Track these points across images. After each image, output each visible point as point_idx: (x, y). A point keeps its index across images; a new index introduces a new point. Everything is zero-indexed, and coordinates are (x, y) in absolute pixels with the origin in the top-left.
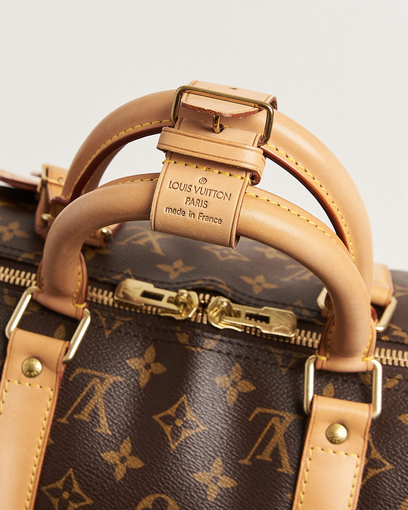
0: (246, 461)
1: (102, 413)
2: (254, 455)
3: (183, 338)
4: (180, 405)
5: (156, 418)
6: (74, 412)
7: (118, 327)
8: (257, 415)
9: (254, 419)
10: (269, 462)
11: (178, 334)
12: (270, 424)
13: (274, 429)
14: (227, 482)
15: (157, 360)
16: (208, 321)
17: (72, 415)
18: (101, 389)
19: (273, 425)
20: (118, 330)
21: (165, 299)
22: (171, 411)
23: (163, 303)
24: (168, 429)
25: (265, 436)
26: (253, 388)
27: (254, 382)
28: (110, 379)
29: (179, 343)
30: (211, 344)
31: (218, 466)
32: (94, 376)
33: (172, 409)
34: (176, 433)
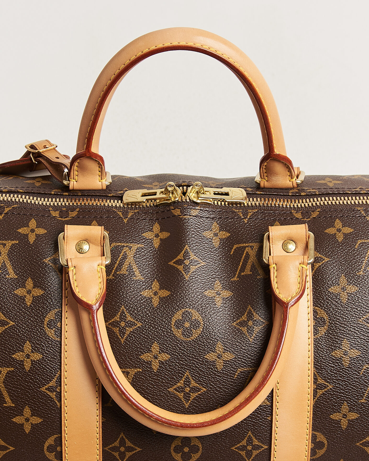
0: (235, 279)
1: (135, 268)
2: (239, 273)
3: (177, 212)
4: (185, 252)
5: (171, 263)
6: (116, 270)
7: (132, 216)
8: (235, 249)
9: (234, 252)
10: (250, 275)
11: (173, 211)
12: (245, 252)
13: (249, 254)
14: (227, 294)
15: (162, 230)
16: (190, 199)
17: (115, 273)
18: (130, 255)
19: (247, 252)
20: (132, 218)
21: (158, 194)
22: (180, 257)
23: (158, 196)
24: (180, 268)
25: (244, 260)
26: (228, 235)
27: (228, 231)
28: (135, 247)
29: (175, 216)
30: (194, 212)
31: (218, 285)
32: (124, 246)
33: (180, 255)
34: (187, 269)
